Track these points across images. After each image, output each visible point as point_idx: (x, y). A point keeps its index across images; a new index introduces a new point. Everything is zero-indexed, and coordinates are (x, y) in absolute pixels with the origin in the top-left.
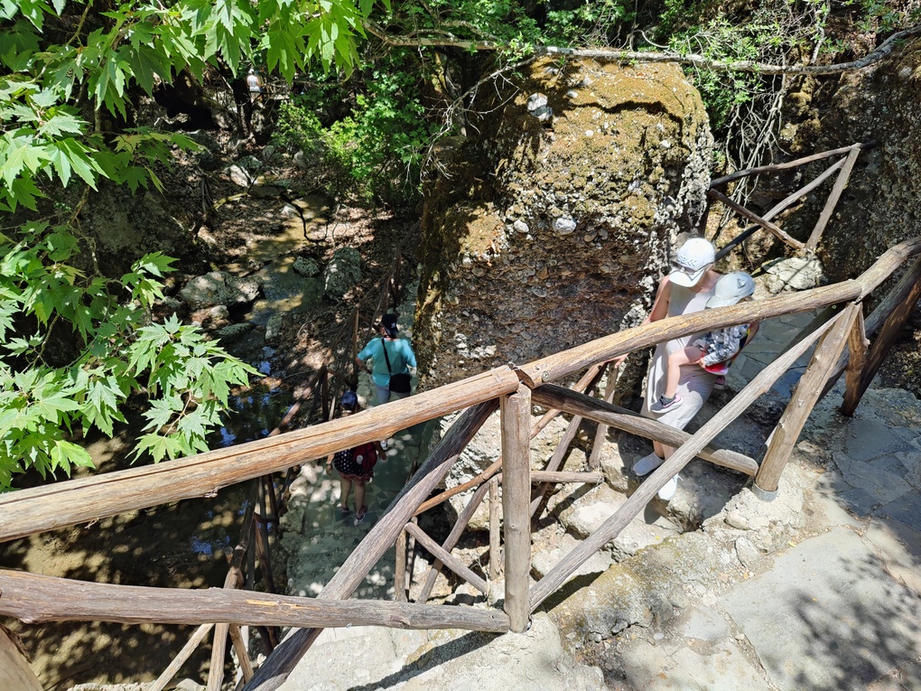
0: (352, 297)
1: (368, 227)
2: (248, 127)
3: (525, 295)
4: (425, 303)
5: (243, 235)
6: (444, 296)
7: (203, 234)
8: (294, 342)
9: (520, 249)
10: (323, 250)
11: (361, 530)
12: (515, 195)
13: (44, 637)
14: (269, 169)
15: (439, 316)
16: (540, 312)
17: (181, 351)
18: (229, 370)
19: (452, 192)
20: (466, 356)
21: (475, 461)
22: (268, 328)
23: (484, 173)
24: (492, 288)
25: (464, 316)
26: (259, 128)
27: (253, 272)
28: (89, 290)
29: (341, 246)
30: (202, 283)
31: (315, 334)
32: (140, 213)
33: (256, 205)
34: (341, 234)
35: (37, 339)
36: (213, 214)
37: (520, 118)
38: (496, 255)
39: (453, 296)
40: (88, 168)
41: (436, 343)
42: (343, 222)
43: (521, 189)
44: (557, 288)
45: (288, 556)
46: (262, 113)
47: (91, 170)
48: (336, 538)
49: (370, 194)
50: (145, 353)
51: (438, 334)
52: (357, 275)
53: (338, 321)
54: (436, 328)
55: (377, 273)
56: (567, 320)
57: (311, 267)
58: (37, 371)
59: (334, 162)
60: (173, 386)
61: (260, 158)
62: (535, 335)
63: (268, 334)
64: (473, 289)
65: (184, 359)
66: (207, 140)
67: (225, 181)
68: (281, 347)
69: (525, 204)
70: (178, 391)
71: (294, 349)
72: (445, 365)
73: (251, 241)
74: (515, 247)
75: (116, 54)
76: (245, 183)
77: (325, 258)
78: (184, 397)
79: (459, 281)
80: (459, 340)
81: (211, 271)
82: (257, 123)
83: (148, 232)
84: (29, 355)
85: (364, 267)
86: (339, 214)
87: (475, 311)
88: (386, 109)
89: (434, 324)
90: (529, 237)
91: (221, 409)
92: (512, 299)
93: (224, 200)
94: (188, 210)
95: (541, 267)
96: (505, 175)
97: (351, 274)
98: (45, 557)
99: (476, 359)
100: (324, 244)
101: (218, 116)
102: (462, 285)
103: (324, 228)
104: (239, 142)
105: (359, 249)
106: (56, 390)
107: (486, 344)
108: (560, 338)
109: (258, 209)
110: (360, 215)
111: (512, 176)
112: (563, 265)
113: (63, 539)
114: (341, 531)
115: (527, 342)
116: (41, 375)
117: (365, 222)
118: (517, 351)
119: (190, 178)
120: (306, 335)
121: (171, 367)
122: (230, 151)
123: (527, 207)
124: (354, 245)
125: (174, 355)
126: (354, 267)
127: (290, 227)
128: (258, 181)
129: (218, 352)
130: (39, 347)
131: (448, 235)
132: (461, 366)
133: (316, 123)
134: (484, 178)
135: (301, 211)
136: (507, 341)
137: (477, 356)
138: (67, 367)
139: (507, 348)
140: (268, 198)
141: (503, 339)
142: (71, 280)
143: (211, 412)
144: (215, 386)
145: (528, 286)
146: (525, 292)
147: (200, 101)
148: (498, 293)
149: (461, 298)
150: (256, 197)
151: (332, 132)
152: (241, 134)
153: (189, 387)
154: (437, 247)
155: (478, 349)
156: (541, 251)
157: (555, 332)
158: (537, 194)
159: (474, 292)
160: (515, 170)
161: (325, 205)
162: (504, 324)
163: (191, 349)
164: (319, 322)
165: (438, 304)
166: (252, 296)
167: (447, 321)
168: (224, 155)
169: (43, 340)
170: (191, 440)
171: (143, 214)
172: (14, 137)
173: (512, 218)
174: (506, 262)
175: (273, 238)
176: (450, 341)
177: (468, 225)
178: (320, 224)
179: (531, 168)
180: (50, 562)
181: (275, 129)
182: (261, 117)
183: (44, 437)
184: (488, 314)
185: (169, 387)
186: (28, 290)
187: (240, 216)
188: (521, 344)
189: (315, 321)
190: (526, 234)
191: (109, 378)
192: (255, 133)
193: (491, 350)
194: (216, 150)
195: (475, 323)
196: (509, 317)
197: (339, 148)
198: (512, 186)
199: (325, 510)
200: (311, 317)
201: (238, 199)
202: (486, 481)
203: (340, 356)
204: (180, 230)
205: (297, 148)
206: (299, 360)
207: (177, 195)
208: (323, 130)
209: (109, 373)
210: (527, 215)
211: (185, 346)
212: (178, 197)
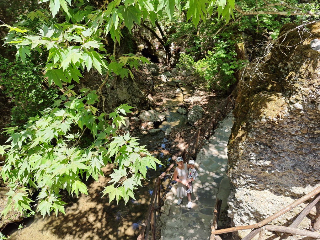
0: (197, 124)
1: (206, 98)
2: (169, 62)
3: (291, 139)
4: (237, 136)
5: (162, 98)
6: (248, 134)
7: (150, 97)
8: (175, 138)
9: (295, 117)
10: (189, 106)
11: (191, 220)
12: (297, 90)
13: (79, 231)
14: (174, 76)
15: (243, 143)
16: (297, 148)
17: (129, 149)
18: (148, 161)
19: (258, 87)
20: (254, 163)
21: (251, 211)
22: (166, 132)
23: (277, 79)
24: (274, 134)
25: (256, 145)
26: (172, 63)
27: (163, 111)
28: (99, 118)
29: (195, 105)
30: (147, 113)
31: (182, 136)
32: (131, 88)
33: (168, 88)
34: (196, 100)
35: (78, 135)
36: (153, 90)
37: (306, 51)
38: (280, 119)
39: (253, 136)
40: (99, 64)
41: (240, 155)
42: (197, 96)
43: (301, 87)
44: (310, 138)
45: (162, 224)
46: (174, 58)
47: (101, 66)
48: (181, 221)
49: (209, 86)
50: (114, 148)
51: (242, 151)
52: (200, 116)
53: (192, 132)
54: (241, 148)
55: (208, 116)
56: (312, 154)
57: (184, 111)
58: (75, 148)
59: (197, 74)
60: (123, 164)
61: (171, 72)
62: (293, 159)
63: (166, 134)
64: (264, 133)
65: (130, 153)
66: (155, 66)
67: (159, 79)
68: (170, 139)
69: (303, 95)
70: (126, 167)
71: (174, 141)
72: (242, 165)
73: (165, 100)
74: (292, 116)
75: (117, 9)
76: (165, 81)
77: (189, 108)
78: (128, 170)
79: (257, 129)
80: (252, 155)
81: (150, 109)
82: (172, 61)
83: (133, 95)
84: (74, 141)
85: (203, 114)
86: (196, 93)
87: (262, 143)
88: (222, 54)
89: (240, 147)
90: (302, 112)
91: (142, 178)
92: (284, 141)
93: (157, 86)
94: (146, 88)
95: (304, 127)
96: (292, 79)
97: (198, 115)
98: (84, 201)
99: (259, 166)
100: (189, 104)
101: (160, 59)
102: (258, 131)
103: (190, 98)
104: (165, 67)
105: (202, 106)
106: (79, 158)
107: (265, 159)
108: (307, 162)
109: (168, 90)
110: (203, 94)
111: (296, 81)
112: (317, 127)
113: (91, 196)
114: (183, 219)
115: (287, 162)
116: (76, 151)
117: (205, 97)
118: (281, 165)
119: (148, 78)
120: (179, 136)
121: (124, 156)
122: (162, 70)
123: (304, 97)
124: (200, 104)
125: (126, 150)
126: (199, 113)
127: (178, 97)
128: (170, 80)
129: (144, 151)
130: (78, 139)
131: (255, 107)
132: (250, 167)
133: (192, 60)
134: (277, 81)
135: (183, 91)
136: (277, 160)
137: (259, 164)
138: (86, 148)
139: (276, 163)
140: (172, 86)
141: (275, 159)
142: (94, 113)
143: (138, 179)
144: (141, 168)
145: (294, 135)
146: (292, 138)
147: (155, 54)
148: (277, 137)
149: (257, 137)
150: (168, 85)
151: (197, 64)
152: (166, 64)
153: (130, 166)
154: (246, 111)
155: (261, 161)
156: (306, 119)
157: (304, 159)
158: (312, 90)
159: (264, 135)
160: (299, 77)
161: (191, 89)
162: (277, 151)
163: (134, 148)
164: (184, 132)
165: (244, 138)
166: (162, 120)
167: (247, 146)
168: (160, 71)
169: (80, 136)
170: (127, 191)
171: (132, 89)
172: (72, 49)
173: (294, 102)
174: (285, 123)
175: (172, 100)
176: (247, 155)
177: (267, 103)
178: (189, 96)
179: (310, 76)
180: (85, 204)
181: (178, 62)
182: (174, 59)
183: (71, 178)
184: (269, 146)
185: (122, 164)
186: (78, 115)
187: (162, 91)
188: (284, 162)
189: (183, 131)
190: (301, 110)
191: (99, 156)
192: (171, 64)
193: (268, 163)
194: (158, 69)
195: (261, 149)
196: (280, 149)
197: (200, 69)
198: (296, 85)
199: (178, 208)
200: (182, 130)
201: (162, 86)
202: (259, 228)
203: (191, 146)
204: (142, 95)
205: (184, 69)
206: (175, 145)
207: (142, 83)
208: (194, 63)
209: (100, 154)
210: (303, 101)
211: (131, 147)
212: (143, 84)
